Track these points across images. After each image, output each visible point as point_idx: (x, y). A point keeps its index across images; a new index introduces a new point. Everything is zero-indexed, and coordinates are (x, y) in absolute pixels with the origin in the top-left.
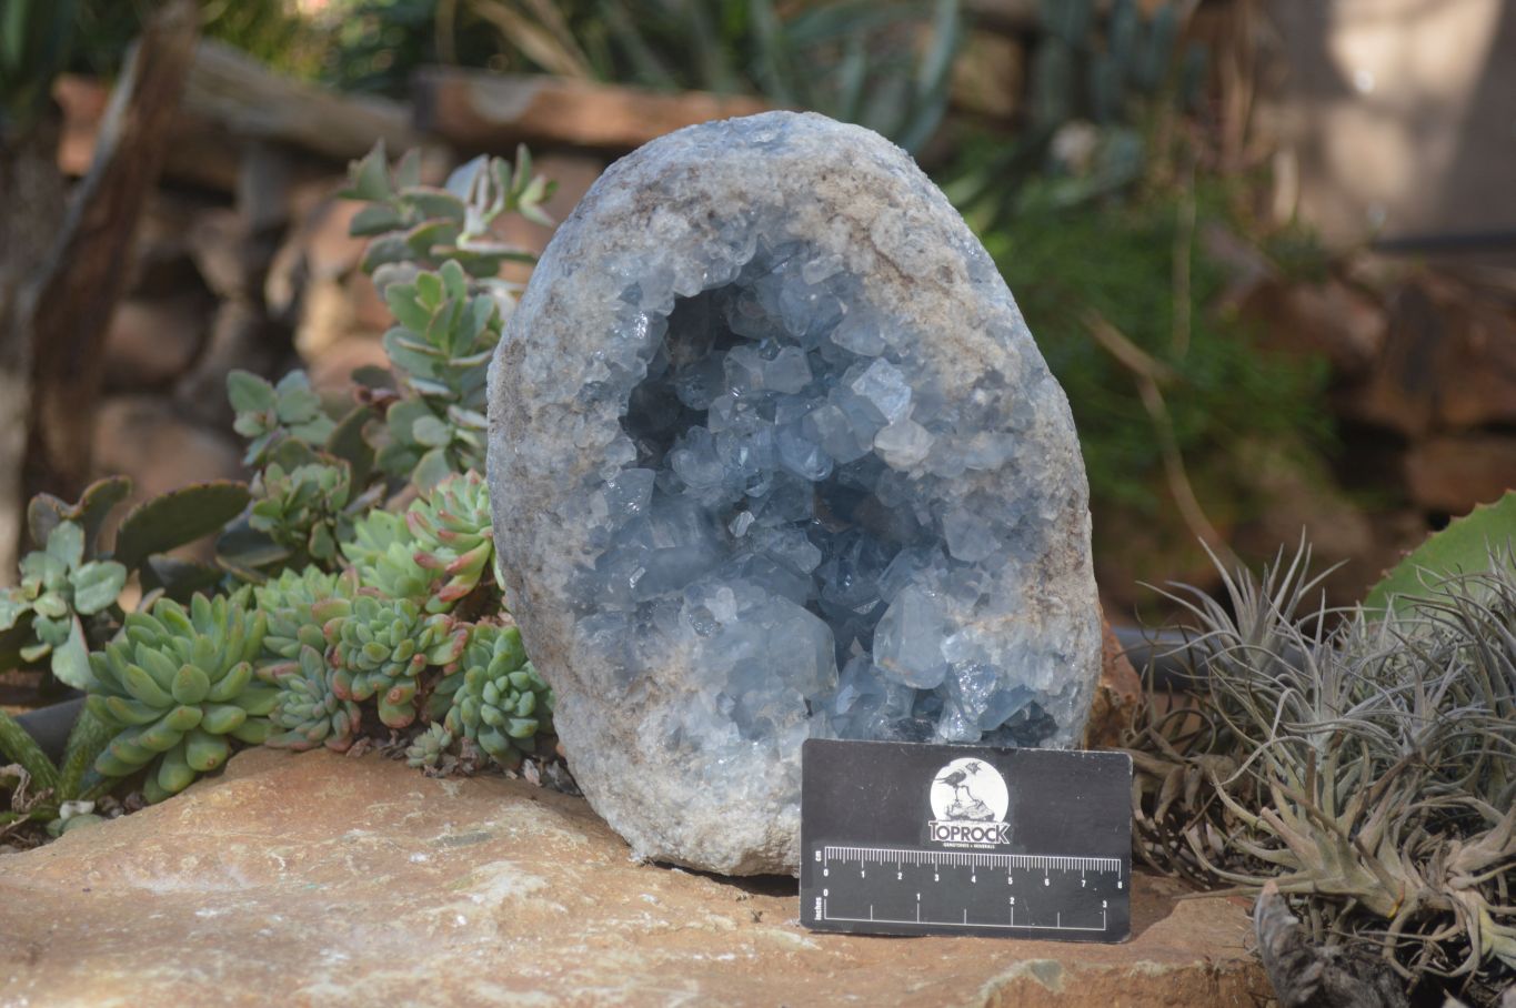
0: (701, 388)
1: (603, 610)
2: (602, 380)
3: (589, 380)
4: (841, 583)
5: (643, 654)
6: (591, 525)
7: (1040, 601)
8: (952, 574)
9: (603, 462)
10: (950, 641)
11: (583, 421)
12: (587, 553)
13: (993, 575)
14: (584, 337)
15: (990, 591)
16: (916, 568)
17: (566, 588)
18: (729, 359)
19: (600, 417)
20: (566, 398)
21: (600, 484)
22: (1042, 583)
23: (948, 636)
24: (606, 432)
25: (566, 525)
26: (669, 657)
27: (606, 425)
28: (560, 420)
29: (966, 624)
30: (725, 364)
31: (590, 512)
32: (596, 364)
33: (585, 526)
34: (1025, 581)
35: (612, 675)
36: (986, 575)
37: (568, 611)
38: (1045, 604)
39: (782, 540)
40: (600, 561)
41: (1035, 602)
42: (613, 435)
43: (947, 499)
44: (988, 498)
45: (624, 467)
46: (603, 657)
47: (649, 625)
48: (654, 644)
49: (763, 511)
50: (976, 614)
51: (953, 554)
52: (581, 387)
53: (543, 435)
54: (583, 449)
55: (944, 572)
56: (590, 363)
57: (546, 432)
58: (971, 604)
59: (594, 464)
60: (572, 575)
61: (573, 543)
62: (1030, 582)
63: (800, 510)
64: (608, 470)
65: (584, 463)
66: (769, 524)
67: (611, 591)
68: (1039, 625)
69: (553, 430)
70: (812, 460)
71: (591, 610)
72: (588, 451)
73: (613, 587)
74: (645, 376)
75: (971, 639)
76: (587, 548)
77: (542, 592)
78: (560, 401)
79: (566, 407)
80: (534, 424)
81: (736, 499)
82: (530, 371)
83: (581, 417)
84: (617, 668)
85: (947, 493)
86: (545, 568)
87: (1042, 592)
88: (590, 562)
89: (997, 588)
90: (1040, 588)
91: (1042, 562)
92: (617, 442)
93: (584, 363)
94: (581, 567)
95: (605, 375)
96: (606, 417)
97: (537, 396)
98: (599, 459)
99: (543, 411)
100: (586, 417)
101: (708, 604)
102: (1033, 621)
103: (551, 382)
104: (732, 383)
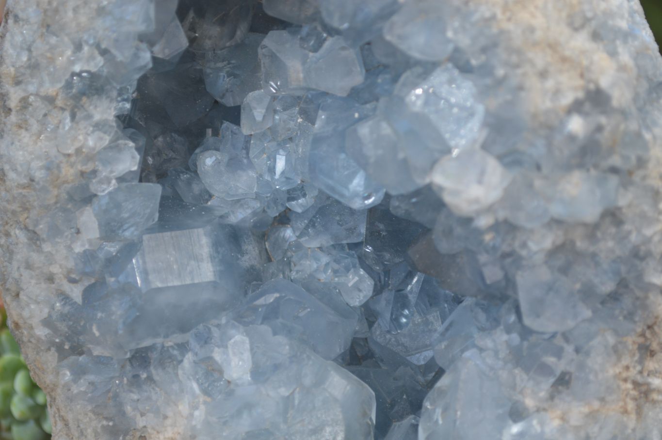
0: (235, 76)
1: (89, 353)
2: (93, 69)
3: (77, 68)
4: (395, 320)
5: (135, 409)
6: (78, 249)
7: (636, 384)
8: (525, 343)
9: (94, 172)
10: (515, 429)
11: (68, 120)
12: (73, 281)
13: (577, 350)
14: (70, 14)
15: (572, 369)
16: (482, 329)
17: (47, 322)
18: (265, 47)
19: (89, 117)
20: (50, 89)
21: (89, 198)
22: (641, 362)
23: (515, 421)
24: (98, 134)
25: (47, 247)
26: (166, 417)
27: (99, 126)
28: (45, 115)
29: (538, 410)
30: (260, 51)
31: (78, 232)
32: (86, 48)
33: (69, 248)
34: (619, 359)
35: (99, 430)
36: (569, 349)
37: (49, 349)
38: (644, 388)
39: (327, 264)
40: (88, 293)
41: (629, 386)
42: (107, 140)
43: (524, 253)
44: (579, 255)
45: (121, 179)
46: (90, 408)
47: (144, 376)
48: (149, 398)
49: (307, 227)
50: (552, 397)
51: (527, 321)
52: (67, 76)
53: (23, 133)
54: (69, 155)
55: (515, 338)
56: (78, 47)
57: (27, 130)
58: (546, 384)
59: (82, 173)
60: (53, 307)
61: (55, 269)
62: (626, 361)
63: (351, 231)
64: (101, 182)
65: (68, 172)
66: (315, 244)
67: (97, 334)
68: (633, 416)
69: (35, 127)
70: (357, 183)
71: (78, 350)
72: (73, 159)
73: (99, 329)
74: (151, 65)
75: (543, 432)
76: (73, 276)
77: (21, 322)
78: (43, 91)
79: (50, 100)
80: (13, 118)
81: (274, 213)
82: (11, 51)
83: (67, 114)
84: (105, 423)
85: (524, 245)
86: (22, 296)
87: (641, 372)
88: (76, 293)
89: (581, 366)
90: (639, 368)
91: (643, 335)
92: (114, 147)
93: (72, 47)
94: (65, 298)
95: (97, 64)
96: (97, 117)
97: (18, 83)
98: (89, 167)
99: (25, 103)
100: (73, 116)
101: (217, 355)
102: (625, 412)
103: (34, 67)
104: (268, 77)
